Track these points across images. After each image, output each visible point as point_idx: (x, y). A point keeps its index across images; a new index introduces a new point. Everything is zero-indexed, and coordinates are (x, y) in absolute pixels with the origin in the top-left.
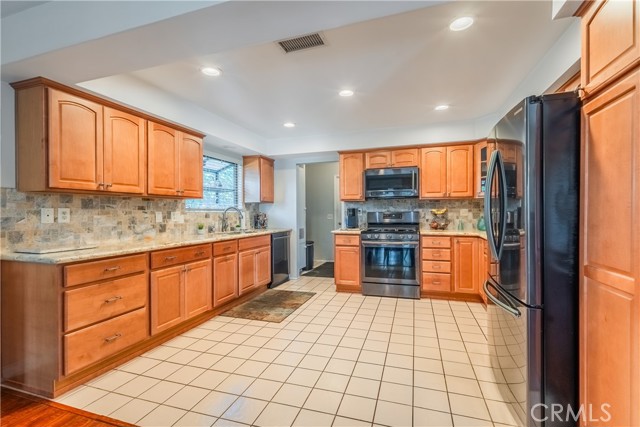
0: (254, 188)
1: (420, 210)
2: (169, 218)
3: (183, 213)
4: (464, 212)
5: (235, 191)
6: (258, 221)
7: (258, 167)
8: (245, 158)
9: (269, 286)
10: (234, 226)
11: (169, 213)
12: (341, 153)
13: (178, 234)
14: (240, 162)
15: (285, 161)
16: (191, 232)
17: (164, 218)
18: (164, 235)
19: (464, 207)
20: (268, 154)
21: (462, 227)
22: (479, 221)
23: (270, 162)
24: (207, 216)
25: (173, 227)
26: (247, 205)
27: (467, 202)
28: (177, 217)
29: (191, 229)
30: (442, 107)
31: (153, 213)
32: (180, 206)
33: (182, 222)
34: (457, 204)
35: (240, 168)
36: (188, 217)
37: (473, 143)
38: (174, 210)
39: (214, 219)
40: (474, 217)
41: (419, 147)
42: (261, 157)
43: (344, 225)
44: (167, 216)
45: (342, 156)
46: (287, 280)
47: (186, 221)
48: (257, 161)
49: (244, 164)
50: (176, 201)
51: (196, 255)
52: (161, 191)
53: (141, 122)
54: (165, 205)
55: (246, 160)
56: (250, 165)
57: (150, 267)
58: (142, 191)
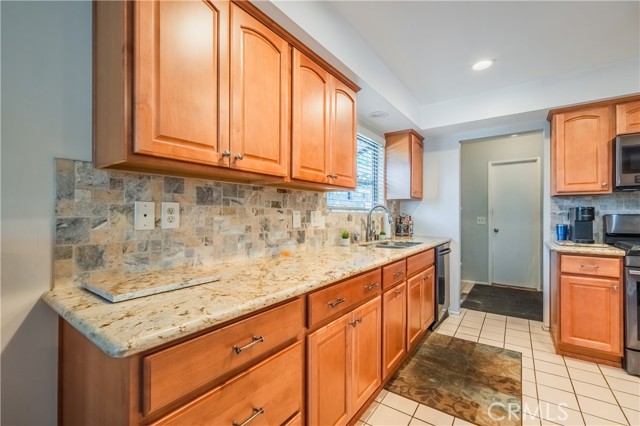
0: (399, 180)
2: (309, 221)
3: (324, 214)
5: (374, 183)
7: (407, 148)
8: (388, 136)
9: (431, 328)
10: (378, 232)
11: (309, 213)
13: (318, 244)
14: (382, 142)
16: (333, 242)
17: (303, 221)
18: (303, 247)
20: (423, 126)
23: (420, 139)
24: (349, 218)
25: (312, 235)
26: (389, 202)
28: (318, 220)
29: (333, 236)
31: (290, 212)
32: (320, 202)
33: (323, 227)
35: (382, 151)
36: (330, 219)
38: (315, 209)
39: (356, 223)
42: (412, 133)
44: (306, 219)
46: (446, 315)
47: (327, 225)
48: (406, 140)
49: (388, 144)
50: (316, 195)
51: (367, 291)
52: (310, 175)
53: (284, 47)
54: (304, 200)
55: (390, 138)
56: (395, 145)
57: (307, 325)
58: (285, 172)
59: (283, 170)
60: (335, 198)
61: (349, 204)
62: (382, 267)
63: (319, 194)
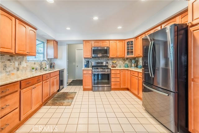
0: (51, 53)
1: (108, 61)
2: (21, 64)
3: (26, 62)
4: (121, 62)
5: (44, 54)
6: (52, 66)
7: (53, 44)
8: (47, 40)
9: (58, 91)
10: (44, 67)
11: (21, 62)
12: (84, 41)
13: (24, 71)
14: (46, 42)
15: (62, 43)
16: (29, 70)
17: (19, 64)
18: (19, 72)
19: (121, 60)
20: (57, 39)
21: (120, 67)
22: (125, 65)
23: (57, 42)
24: (35, 64)
25: (22, 69)
26: (48, 59)
27: (121, 59)
28: (24, 64)
29: (29, 69)
30: (120, 27)
31: (14, 62)
32: (25, 59)
33: (25, 66)
34: (119, 59)
35: (46, 44)
36: (28, 64)
37: (125, 40)
38: (23, 61)
39: (37, 65)
40: (123, 63)
41: (109, 40)
42: (54, 41)
43: (84, 66)
44: (20, 64)
45: (84, 42)
46: (63, 88)
47: (27, 66)
48: (53, 42)
49: (47, 43)
50: (23, 57)
51: (37, 81)
52: (21, 52)
53: (13, 19)
54: (19, 59)
55: (48, 41)
56: (50, 43)
57: (20, 88)
58: (13, 52)
59: (13, 51)
60: (30, 58)
61: (35, 59)
62: (42, 75)
63: (24, 57)
